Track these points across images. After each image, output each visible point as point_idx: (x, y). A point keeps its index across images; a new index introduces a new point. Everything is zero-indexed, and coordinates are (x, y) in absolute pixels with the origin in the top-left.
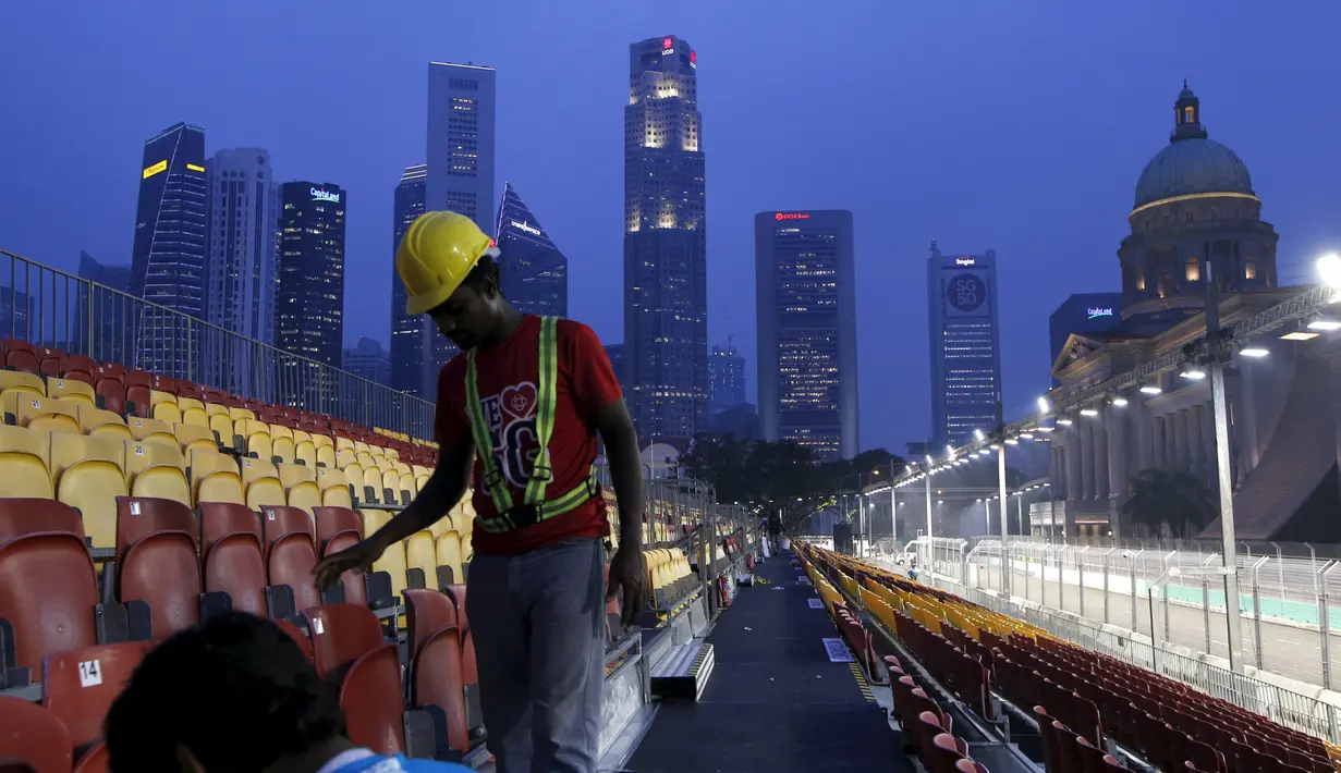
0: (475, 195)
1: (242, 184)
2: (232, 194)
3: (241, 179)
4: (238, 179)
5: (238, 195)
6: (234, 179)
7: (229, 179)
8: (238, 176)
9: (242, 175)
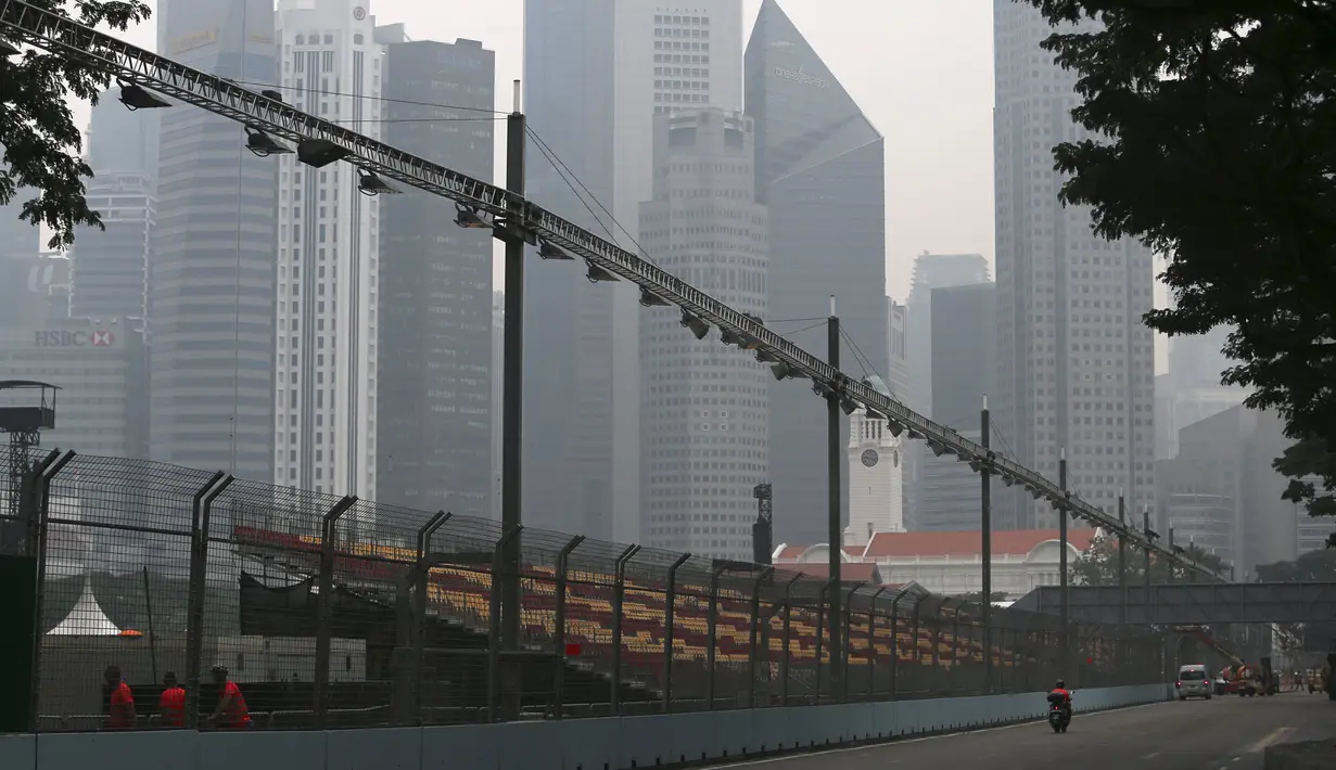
0: (705, 21)
1: (329, 55)
2: (313, 75)
3: (329, 48)
4: (321, 47)
5: (322, 75)
6: (315, 48)
7: (306, 48)
8: (322, 41)
9: (329, 40)
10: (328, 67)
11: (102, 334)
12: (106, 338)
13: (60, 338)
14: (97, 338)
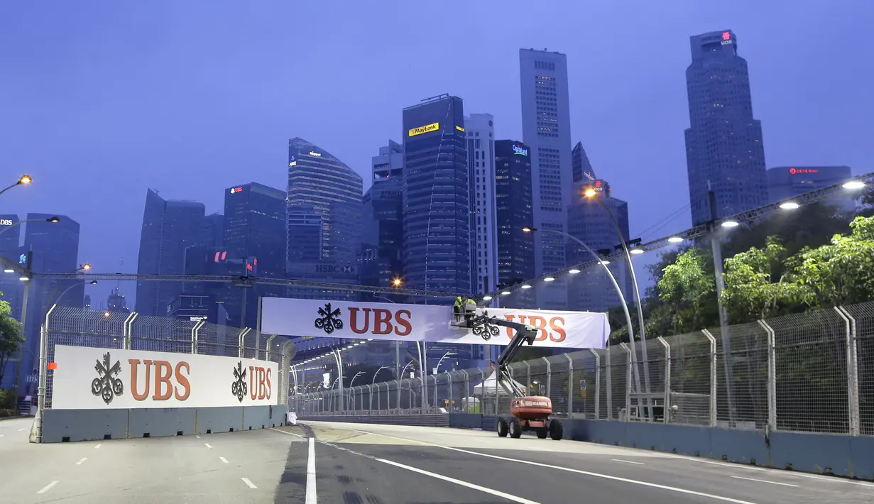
1: (478, 141)
2: (471, 149)
3: (478, 138)
4: (474, 137)
5: (475, 149)
6: (471, 138)
7: (467, 137)
8: (474, 135)
9: (477, 134)
10: (478, 146)
11: (347, 267)
12: (349, 269)
13: (328, 268)
14: (345, 269)
